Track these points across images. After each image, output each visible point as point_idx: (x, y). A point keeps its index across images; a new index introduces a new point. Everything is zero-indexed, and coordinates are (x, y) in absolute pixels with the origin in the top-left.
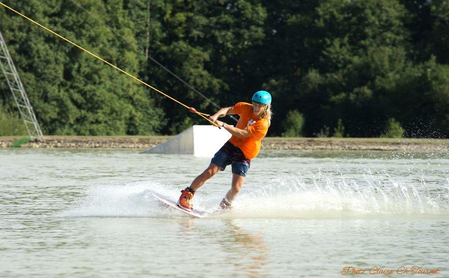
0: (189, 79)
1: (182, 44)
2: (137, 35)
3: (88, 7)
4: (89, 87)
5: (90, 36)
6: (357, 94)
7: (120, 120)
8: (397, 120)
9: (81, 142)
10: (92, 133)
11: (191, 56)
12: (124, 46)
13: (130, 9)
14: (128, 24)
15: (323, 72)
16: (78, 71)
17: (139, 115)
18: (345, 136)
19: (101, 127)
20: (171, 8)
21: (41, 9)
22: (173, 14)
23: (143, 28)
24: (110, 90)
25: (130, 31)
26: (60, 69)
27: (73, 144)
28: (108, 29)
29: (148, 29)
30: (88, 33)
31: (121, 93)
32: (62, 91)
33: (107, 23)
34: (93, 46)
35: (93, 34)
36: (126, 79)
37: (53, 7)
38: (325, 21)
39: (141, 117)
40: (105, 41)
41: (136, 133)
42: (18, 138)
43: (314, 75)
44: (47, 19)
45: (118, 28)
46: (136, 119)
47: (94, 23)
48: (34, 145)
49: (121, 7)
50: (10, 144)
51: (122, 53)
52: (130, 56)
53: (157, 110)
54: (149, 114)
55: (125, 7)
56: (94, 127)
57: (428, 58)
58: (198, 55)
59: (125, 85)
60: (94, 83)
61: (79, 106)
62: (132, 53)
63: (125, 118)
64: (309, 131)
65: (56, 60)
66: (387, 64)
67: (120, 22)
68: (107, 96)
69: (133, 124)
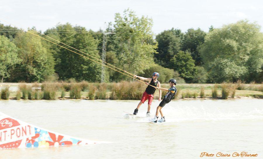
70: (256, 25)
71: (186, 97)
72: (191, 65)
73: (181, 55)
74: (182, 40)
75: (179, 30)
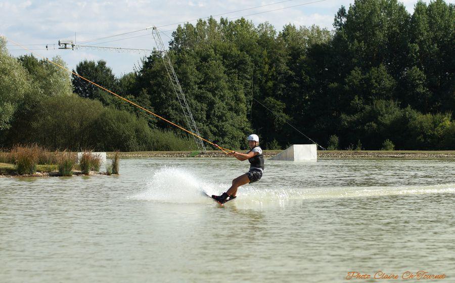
0: (275, 118)
1: (271, 99)
2: (246, 95)
4: (220, 124)
5: (220, 95)
6: (368, 126)
7: (237, 141)
8: (390, 140)
11: (276, 105)
12: (238, 100)
14: (241, 88)
15: (349, 113)
16: (214, 114)
18: (362, 149)
19: (227, 145)
20: (265, 79)
22: (266, 82)
23: (249, 90)
24: (231, 125)
25: (242, 92)
26: (204, 113)
27: (223, 155)
29: (251, 90)
30: (219, 93)
31: (237, 126)
32: (205, 125)
33: (230, 88)
35: (222, 94)
37: (200, 79)
38: (349, 86)
40: (229, 98)
42: (193, 152)
43: (343, 116)
44: (197, 86)
45: (235, 90)
47: (223, 88)
48: (202, 155)
50: (189, 155)
51: (238, 105)
52: (242, 106)
55: (238, 79)
56: (223, 145)
57: (406, 106)
58: (280, 105)
59: (239, 122)
60: (223, 121)
61: (215, 134)
62: (243, 103)
63: (240, 141)
64: (342, 146)
65: (202, 108)
66: (384, 109)
68: (230, 128)
69: (244, 143)
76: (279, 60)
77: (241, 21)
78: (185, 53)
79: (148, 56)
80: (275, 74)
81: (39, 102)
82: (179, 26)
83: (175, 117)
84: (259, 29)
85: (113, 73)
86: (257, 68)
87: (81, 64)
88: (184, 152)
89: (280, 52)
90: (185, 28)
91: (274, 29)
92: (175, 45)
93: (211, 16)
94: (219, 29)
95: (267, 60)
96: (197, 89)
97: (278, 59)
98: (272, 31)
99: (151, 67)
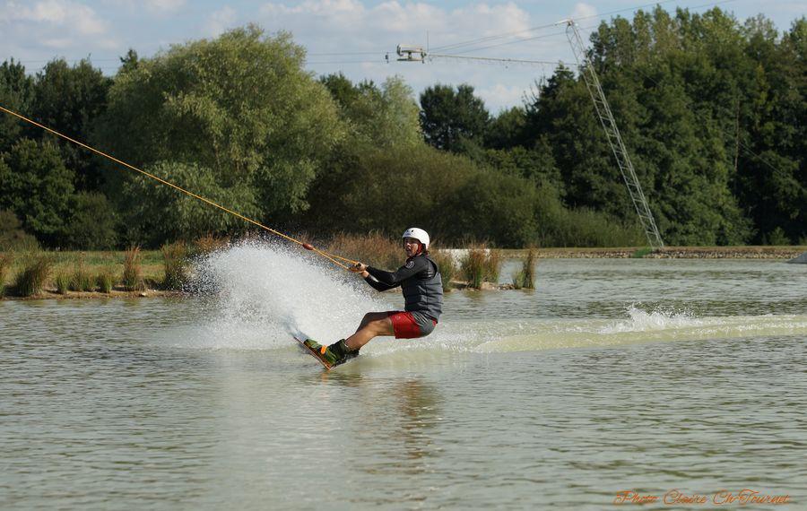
0: (779, 188)
1: (771, 153)
2: (727, 145)
3: (677, 117)
4: (680, 198)
5: (680, 146)
7: (710, 230)
9: (703, 252)
10: (683, 243)
11: (780, 166)
12: (713, 157)
13: (718, 118)
14: (718, 134)
16: (669, 181)
17: (729, 225)
19: (692, 237)
20: (760, 117)
21: (633, 121)
22: (762, 124)
23: (732, 138)
24: (700, 201)
25: (720, 141)
26: (652, 180)
27: (696, 255)
28: (698, 140)
29: (736, 138)
30: (679, 143)
31: (711, 203)
32: (653, 201)
33: (697, 134)
34: (683, 157)
35: (683, 144)
36: (715, 189)
37: (644, 118)
39: (731, 227)
40: (695, 151)
41: (726, 244)
42: (640, 249)
44: (638, 130)
45: (708, 137)
46: (726, 229)
47: (685, 134)
48: (656, 255)
49: (710, 117)
50: (632, 255)
51: (712, 163)
52: (720, 165)
53: (747, 220)
54: (738, 224)
55: (714, 117)
56: (685, 238)
58: (789, 165)
59: (715, 195)
60: (685, 194)
61: (669, 217)
62: (721, 162)
63: (715, 229)
65: (648, 171)
67: (709, 131)
68: (697, 206)
69: (723, 235)
70: (288, 47)
71: (72, 289)
72: (61, 190)
73: (25, 154)
74: (28, 100)
75: (19, 66)
76: (785, 83)
77: (713, 13)
78: (617, 71)
79: (550, 77)
80: (778, 108)
81: (357, 158)
82: (603, 22)
83: (599, 185)
84: (747, 28)
85: (487, 107)
86: (745, 98)
87: (429, 91)
88: (623, 249)
89: (787, 68)
90: (614, 26)
91: (774, 28)
92: (596, 56)
93: (658, 5)
94: (673, 27)
95: (763, 83)
96: (638, 136)
97: (783, 81)
98: (771, 31)
99: (554, 97)
